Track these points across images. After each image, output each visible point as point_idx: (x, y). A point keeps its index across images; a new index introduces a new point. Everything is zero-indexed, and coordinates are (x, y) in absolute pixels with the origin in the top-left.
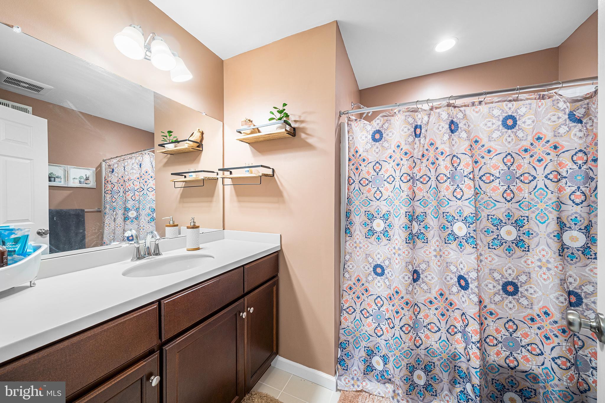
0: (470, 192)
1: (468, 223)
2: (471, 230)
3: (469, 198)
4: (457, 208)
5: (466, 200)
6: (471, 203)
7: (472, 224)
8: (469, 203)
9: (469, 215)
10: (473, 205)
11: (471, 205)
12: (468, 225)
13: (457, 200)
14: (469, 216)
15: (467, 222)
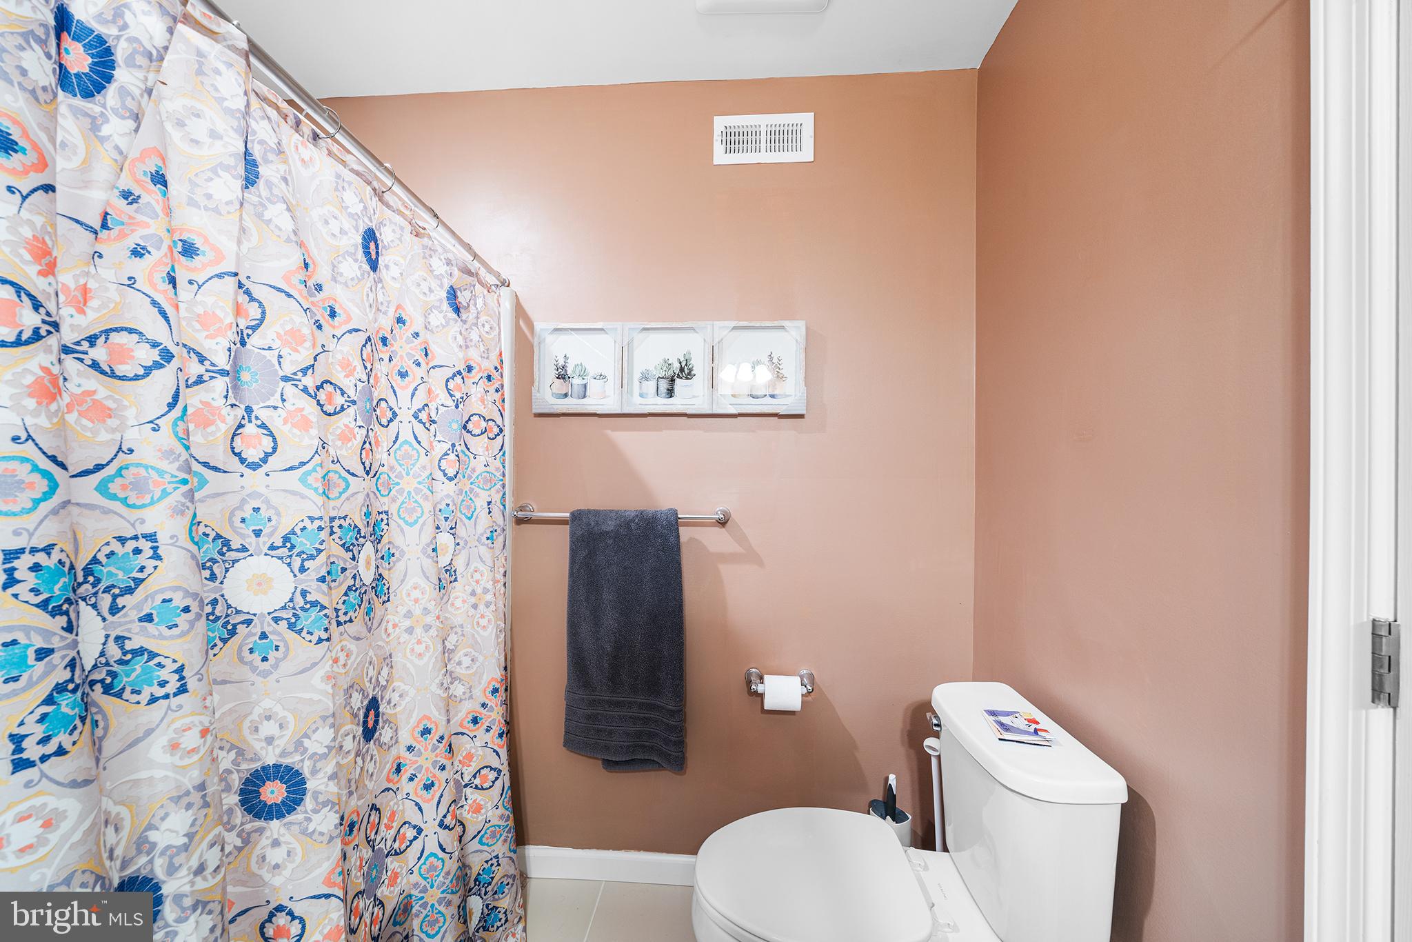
0: (306, 442)
1: (299, 555)
2: (309, 581)
3: (302, 464)
4: (243, 501)
5: (291, 469)
6: (311, 480)
7: (312, 557)
8: (303, 480)
9: (301, 525)
10: (316, 490)
11: (309, 486)
12: (297, 562)
13: (243, 469)
14: (303, 529)
15: (296, 551)
